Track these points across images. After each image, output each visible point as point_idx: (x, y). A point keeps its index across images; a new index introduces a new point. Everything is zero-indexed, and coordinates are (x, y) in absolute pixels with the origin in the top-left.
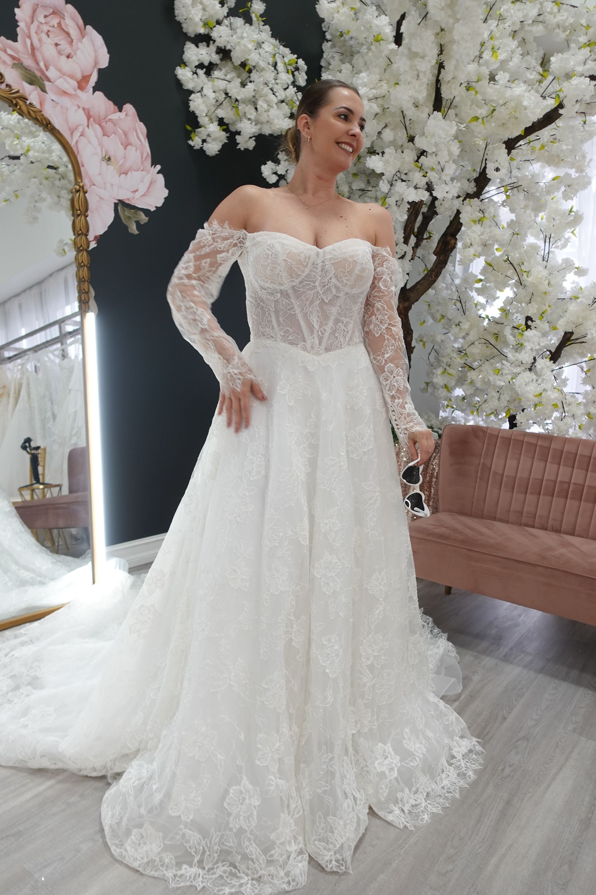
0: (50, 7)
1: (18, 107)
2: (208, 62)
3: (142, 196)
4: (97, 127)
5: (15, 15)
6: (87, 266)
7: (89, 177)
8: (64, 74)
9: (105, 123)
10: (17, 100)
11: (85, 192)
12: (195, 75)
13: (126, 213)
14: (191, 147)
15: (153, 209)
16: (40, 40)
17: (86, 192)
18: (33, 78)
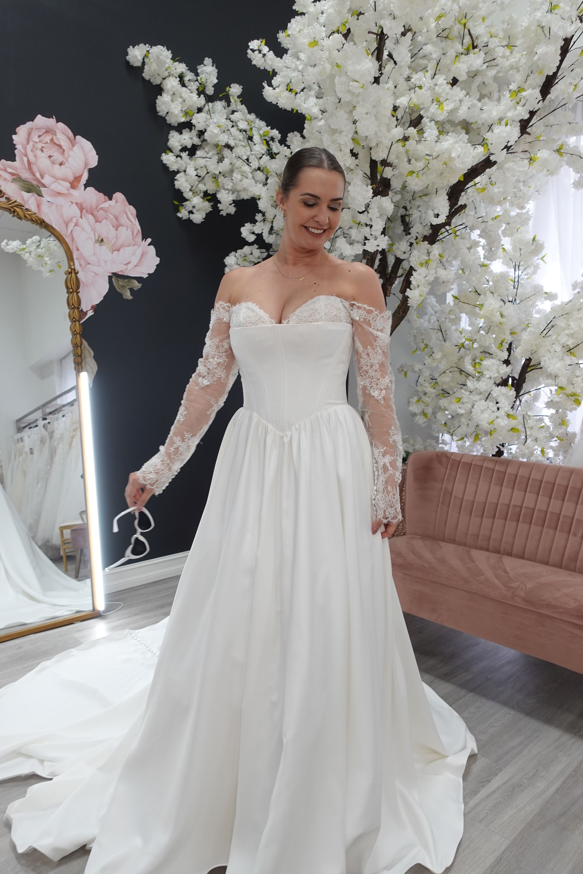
0: (44, 128)
1: (16, 214)
2: (191, 145)
3: (135, 266)
4: (90, 216)
5: (13, 140)
6: (79, 334)
7: (84, 258)
8: (57, 179)
9: (96, 212)
10: (15, 208)
11: (76, 273)
12: (179, 158)
13: (120, 283)
14: (180, 219)
15: (145, 276)
16: (35, 156)
17: (78, 273)
18: (31, 187)
